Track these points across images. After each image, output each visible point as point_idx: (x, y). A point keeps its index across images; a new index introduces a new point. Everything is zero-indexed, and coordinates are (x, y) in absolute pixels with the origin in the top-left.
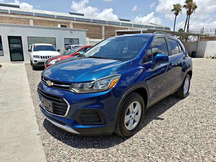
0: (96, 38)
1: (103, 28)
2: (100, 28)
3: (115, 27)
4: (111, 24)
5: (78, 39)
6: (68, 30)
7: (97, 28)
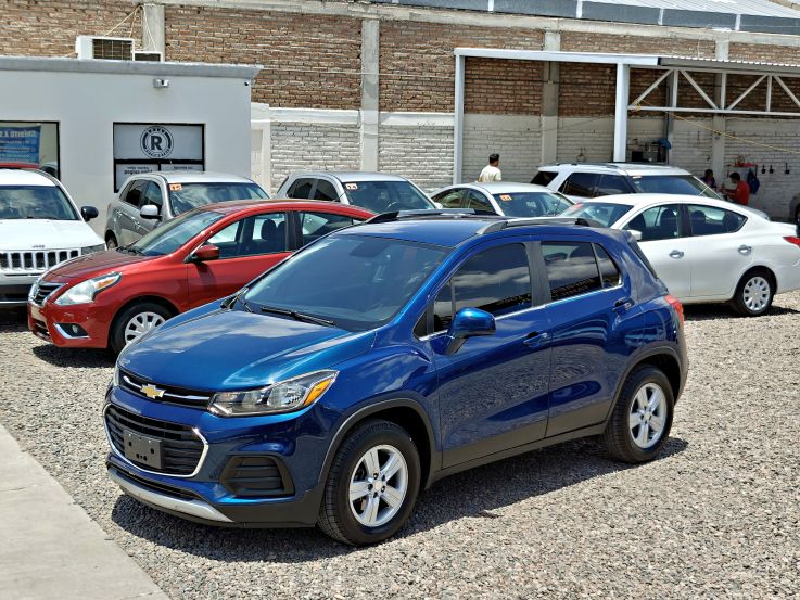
0: (320, 104)
1: (371, 32)
2: (344, 33)
3: (452, 26)
4: (422, 7)
5: (202, 126)
6: (136, 71)
7: (326, 31)
